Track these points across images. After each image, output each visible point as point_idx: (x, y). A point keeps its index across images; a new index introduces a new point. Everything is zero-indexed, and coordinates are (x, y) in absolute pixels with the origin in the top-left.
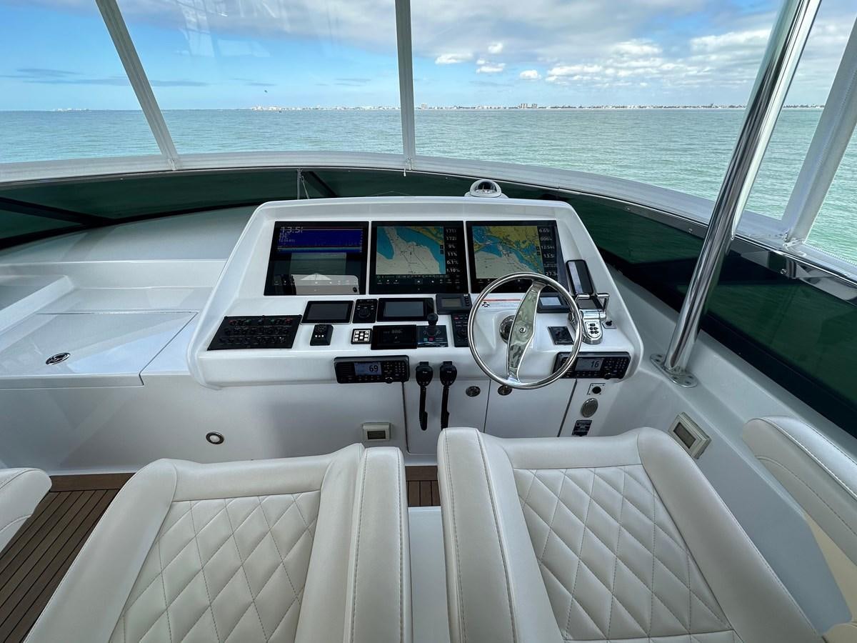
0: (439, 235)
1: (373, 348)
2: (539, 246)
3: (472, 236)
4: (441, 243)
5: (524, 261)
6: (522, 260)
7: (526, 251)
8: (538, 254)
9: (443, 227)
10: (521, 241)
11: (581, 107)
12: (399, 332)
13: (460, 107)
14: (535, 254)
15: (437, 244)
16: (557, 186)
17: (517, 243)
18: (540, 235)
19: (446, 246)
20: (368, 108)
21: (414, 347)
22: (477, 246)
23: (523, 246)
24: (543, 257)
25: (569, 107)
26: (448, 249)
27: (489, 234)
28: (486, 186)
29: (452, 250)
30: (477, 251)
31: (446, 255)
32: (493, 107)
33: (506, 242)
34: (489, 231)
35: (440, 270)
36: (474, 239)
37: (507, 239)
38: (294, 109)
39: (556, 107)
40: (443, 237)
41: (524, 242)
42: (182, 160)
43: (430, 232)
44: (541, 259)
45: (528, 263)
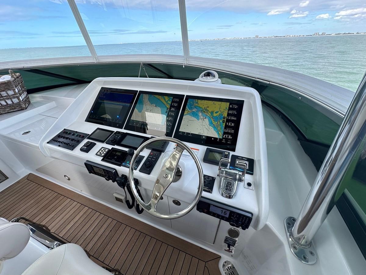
0: (168, 102)
1: (103, 160)
2: (226, 116)
3: (186, 105)
4: (168, 106)
5: (212, 125)
6: (211, 124)
7: (216, 119)
8: (223, 122)
9: (172, 98)
10: (215, 111)
11: (358, 33)
12: (119, 154)
13: (276, 37)
14: (221, 121)
15: (166, 106)
16: (257, 76)
17: (212, 113)
18: (230, 109)
19: (170, 108)
20: (229, 39)
21: (120, 165)
22: (187, 112)
23: (215, 115)
24: (226, 124)
25: (349, 33)
26: (170, 111)
27: (196, 105)
28: (208, 74)
29: (173, 111)
30: (186, 115)
31: (168, 113)
32: (296, 35)
33: (205, 111)
34: (197, 103)
35: (162, 123)
36: (187, 107)
37: (206, 109)
38: (197, 40)
39: (338, 34)
40: (170, 103)
41: (216, 113)
42: (99, 58)
43: (165, 100)
44: (224, 126)
45: (214, 127)
